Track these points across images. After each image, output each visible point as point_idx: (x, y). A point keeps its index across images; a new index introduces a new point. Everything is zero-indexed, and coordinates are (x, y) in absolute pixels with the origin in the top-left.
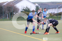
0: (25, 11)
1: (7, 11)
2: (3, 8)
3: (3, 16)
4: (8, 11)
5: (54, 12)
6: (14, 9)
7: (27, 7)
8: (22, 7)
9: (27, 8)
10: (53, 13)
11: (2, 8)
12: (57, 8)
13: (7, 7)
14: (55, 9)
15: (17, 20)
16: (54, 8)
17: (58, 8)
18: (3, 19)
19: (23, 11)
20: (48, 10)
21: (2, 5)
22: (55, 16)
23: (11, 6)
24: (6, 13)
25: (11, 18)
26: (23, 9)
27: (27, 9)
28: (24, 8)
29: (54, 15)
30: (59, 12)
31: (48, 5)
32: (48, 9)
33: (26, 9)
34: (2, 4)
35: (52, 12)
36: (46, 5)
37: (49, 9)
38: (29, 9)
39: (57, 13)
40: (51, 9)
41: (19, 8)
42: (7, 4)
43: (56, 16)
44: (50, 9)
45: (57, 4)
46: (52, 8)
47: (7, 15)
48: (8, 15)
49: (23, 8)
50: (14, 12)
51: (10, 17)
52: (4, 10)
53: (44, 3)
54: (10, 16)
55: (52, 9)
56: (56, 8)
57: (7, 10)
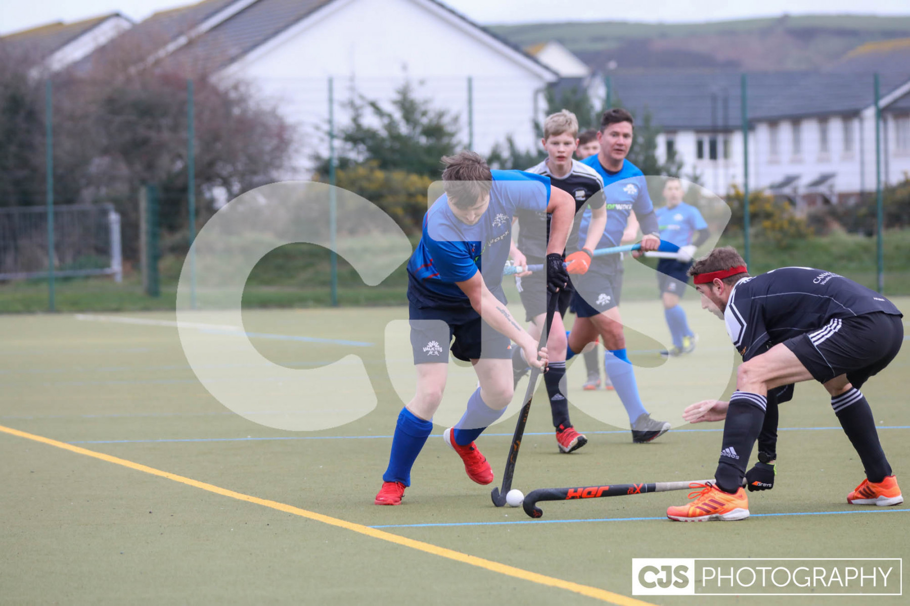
0: (385, 165)
1: (98, 164)
2: (49, 119)
3: (51, 237)
4: (123, 169)
5: (823, 179)
6: (212, 138)
7: (418, 95)
8: (341, 95)
9: (408, 108)
10: (802, 186)
11: (32, 116)
12: (870, 113)
13: (113, 105)
14: (836, 127)
15: (249, 303)
16: (823, 118)
17: (881, 114)
18: (43, 292)
19: (357, 155)
20: (737, 140)
21: (34, 74)
22: (840, 235)
23: (171, 81)
24: (87, 194)
25: (167, 262)
26: (357, 136)
27: (404, 129)
28: (371, 121)
29: (819, 223)
30: (895, 178)
31: (731, 64)
32: (728, 130)
33: (391, 126)
34: (27, 61)
35: (789, 180)
36: (704, 61)
37: (748, 127)
38: (435, 131)
39: (871, 185)
40: (773, 123)
41: (290, 114)
42: (101, 51)
43: (859, 238)
44: (762, 134)
45: (865, 49)
46: (796, 121)
47: (105, 229)
48: (114, 218)
49: (343, 120)
50: (208, 175)
51: (156, 257)
52: (67, 144)
53: (663, 31)
54: (154, 236)
55: (785, 131)
56: (850, 115)
57: (105, 151)
